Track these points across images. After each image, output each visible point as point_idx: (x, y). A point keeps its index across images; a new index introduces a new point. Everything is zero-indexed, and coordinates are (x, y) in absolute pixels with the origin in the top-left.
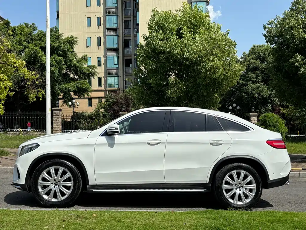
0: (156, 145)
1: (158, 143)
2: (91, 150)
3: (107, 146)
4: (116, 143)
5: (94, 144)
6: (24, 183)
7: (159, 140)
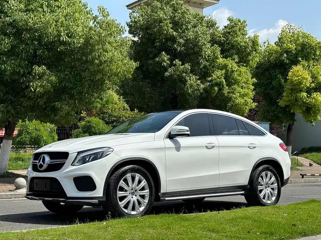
0: (212, 148)
1: (213, 147)
2: (162, 154)
3: (175, 149)
4: (182, 147)
5: (164, 148)
6: (102, 195)
7: (213, 143)
